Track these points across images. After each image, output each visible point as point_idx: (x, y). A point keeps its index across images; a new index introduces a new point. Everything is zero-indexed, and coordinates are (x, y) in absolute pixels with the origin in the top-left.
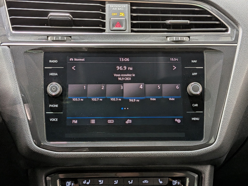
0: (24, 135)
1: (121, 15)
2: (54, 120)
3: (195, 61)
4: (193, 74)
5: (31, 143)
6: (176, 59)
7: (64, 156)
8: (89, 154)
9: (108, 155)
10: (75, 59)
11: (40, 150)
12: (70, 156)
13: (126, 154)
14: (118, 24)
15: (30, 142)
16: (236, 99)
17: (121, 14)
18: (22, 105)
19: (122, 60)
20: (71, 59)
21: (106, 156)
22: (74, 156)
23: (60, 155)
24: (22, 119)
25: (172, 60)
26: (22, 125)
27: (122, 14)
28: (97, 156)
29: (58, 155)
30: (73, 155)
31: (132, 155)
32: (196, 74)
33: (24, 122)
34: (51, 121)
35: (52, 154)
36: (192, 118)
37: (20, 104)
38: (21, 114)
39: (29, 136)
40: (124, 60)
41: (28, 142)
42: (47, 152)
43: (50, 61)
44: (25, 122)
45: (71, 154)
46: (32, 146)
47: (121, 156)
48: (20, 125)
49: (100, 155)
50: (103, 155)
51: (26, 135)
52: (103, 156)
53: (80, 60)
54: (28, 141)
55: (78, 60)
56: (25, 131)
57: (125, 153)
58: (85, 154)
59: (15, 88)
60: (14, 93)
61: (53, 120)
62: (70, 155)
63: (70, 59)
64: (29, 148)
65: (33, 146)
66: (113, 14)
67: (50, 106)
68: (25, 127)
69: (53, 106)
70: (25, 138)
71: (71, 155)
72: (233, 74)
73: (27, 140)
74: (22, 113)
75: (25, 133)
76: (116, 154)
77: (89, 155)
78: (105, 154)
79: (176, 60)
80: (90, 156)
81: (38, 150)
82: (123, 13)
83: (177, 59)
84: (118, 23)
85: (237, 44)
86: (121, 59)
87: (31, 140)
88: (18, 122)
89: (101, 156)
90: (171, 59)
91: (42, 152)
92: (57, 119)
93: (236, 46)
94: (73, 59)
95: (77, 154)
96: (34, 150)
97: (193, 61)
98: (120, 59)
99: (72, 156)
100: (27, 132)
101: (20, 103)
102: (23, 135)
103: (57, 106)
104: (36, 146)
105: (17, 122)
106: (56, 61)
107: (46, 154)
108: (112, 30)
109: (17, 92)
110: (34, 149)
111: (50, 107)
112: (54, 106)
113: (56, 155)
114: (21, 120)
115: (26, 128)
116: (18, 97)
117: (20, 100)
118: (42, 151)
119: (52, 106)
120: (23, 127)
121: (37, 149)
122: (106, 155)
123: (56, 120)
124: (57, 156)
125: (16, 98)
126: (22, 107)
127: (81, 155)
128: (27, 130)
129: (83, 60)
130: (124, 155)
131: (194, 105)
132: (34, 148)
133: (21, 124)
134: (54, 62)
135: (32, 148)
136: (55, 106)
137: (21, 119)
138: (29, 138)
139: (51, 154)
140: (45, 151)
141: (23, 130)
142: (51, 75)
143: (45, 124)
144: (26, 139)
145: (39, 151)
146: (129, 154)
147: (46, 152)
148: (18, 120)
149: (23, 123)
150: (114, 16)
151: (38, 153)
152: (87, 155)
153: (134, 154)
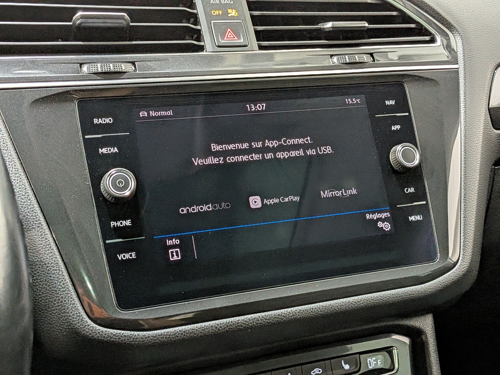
0: (62, 302)
1: (230, 13)
2: (127, 256)
3: (392, 102)
4: (393, 128)
5: (82, 320)
6: (355, 100)
7: (166, 338)
8: (220, 324)
9: (261, 320)
10: (151, 112)
11: (106, 334)
12: (177, 336)
13: (299, 312)
14: (229, 32)
15: (78, 318)
16: (478, 171)
17: (230, 11)
18: (44, 230)
19: (253, 109)
20: (143, 114)
21: (257, 324)
22: (188, 335)
23: (155, 337)
24: (52, 263)
25: (349, 102)
26: (52, 280)
27: (233, 13)
28: (239, 326)
29: (151, 339)
30: (184, 332)
31: (312, 312)
32: (398, 127)
33: (58, 272)
34: (120, 259)
35: (137, 339)
36: (410, 217)
37: (42, 228)
38: (46, 251)
39: (74, 304)
40: (255, 109)
41: (73, 318)
42: (125, 336)
43: (95, 121)
44: (59, 270)
45: (180, 331)
46: (84, 327)
47: (288, 318)
48: (46, 280)
49: (246, 321)
50: (252, 321)
51: (65, 301)
52: (251, 323)
53: (163, 113)
54: (73, 315)
55: (159, 114)
56: (63, 291)
57: (296, 310)
58: (212, 326)
59: (21, 191)
60: (21, 202)
61: (124, 256)
62: (179, 334)
63: (141, 114)
64: (78, 333)
65: (88, 325)
66: (214, 13)
67: (113, 224)
68: (60, 282)
69: (119, 224)
70: (64, 309)
71: (182, 334)
72: (464, 122)
73: (71, 313)
74: (49, 250)
75: (62, 298)
76: (279, 315)
77: (221, 327)
78: (255, 318)
79: (357, 102)
80: (224, 328)
81: (101, 333)
82: (233, 10)
83: (358, 100)
84: (229, 30)
85: (457, 65)
86: (250, 107)
87: (79, 313)
88: (38, 273)
89: (248, 325)
90: (346, 100)
91: (111, 338)
92: (133, 254)
93: (458, 68)
94: (146, 113)
95: (194, 329)
96: (93, 337)
97: (387, 103)
98: (248, 105)
99: (185, 335)
100: (68, 294)
101: (39, 227)
102: (58, 303)
103: (128, 223)
104: (95, 325)
105: (35, 274)
106: (110, 120)
107: (122, 341)
108: (219, 47)
109: (29, 200)
110: (90, 334)
111: (114, 226)
112: (121, 223)
113: (146, 338)
114: (47, 267)
115: (63, 284)
116: (33, 211)
117: (39, 217)
118: (112, 334)
119: (117, 225)
120: (55, 283)
121: (99, 333)
122: (259, 321)
123: (131, 255)
124: (148, 340)
125: (28, 215)
126: (47, 234)
127: (203, 329)
128: (67, 288)
129: (170, 113)
130: (296, 313)
131: (407, 190)
132: (92, 330)
133: (51, 277)
134: (105, 121)
135: (87, 332)
136: (124, 223)
137: (49, 263)
138: (75, 307)
139: (134, 338)
140: (120, 333)
141: (56, 291)
142: (102, 153)
143: (107, 268)
144: (68, 313)
145: (104, 337)
146: (306, 310)
147: (121, 336)
148: (39, 268)
149: (54, 273)
150: (218, 17)
151: (103, 340)
152: (216, 328)
153: (316, 309)
